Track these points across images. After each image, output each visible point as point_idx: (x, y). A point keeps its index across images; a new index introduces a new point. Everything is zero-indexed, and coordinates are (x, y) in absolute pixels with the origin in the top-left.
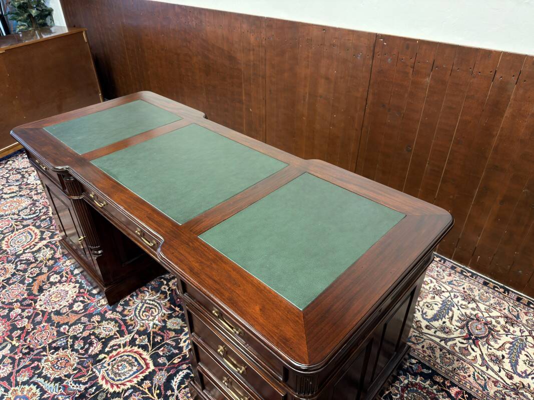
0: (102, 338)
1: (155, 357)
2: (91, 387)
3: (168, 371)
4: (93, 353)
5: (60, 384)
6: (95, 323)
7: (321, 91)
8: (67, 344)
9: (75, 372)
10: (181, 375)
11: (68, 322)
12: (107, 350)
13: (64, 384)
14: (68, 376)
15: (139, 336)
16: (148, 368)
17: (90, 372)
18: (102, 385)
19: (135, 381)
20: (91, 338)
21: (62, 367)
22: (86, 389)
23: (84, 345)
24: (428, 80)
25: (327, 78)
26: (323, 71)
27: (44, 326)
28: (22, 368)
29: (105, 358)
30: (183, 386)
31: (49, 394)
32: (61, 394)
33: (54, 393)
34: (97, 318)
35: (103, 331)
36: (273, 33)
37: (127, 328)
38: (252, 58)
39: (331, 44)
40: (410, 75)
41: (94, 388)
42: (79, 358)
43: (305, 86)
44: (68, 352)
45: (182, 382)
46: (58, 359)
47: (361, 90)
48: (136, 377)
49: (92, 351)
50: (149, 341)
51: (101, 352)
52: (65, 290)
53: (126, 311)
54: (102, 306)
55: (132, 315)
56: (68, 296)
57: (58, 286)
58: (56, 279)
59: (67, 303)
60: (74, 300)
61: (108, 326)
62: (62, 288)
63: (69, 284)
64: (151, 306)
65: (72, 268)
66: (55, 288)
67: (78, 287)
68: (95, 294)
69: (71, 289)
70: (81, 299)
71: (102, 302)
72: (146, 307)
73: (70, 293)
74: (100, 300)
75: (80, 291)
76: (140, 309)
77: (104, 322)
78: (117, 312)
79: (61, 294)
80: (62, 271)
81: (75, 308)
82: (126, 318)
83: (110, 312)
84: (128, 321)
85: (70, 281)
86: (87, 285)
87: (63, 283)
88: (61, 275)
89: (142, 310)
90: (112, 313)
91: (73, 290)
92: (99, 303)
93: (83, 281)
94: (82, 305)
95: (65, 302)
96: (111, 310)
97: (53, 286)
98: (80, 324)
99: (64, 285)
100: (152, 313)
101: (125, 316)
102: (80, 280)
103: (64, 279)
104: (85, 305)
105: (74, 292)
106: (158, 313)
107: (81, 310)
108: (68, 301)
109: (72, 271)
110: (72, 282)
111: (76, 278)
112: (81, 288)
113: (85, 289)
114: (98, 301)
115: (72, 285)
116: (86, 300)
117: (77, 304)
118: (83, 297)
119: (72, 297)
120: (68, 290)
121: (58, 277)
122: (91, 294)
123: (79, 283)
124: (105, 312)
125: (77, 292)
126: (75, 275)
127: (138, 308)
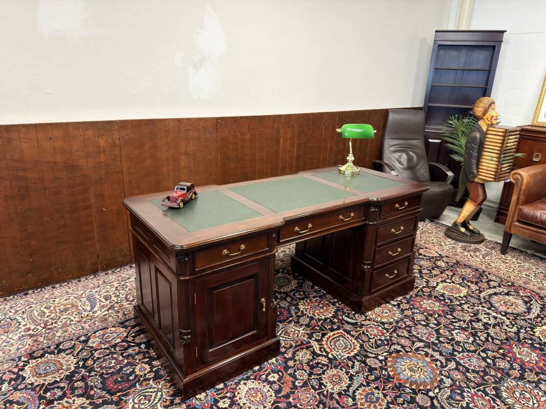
0: (313, 357)
1: (332, 330)
2: (357, 359)
3: (343, 324)
4: (327, 361)
5: (354, 376)
6: (295, 364)
7: (183, 164)
8: (317, 378)
9: (344, 369)
10: (345, 318)
11: (292, 382)
12: (324, 354)
13: (354, 374)
14: (347, 373)
15: (314, 337)
16: (341, 333)
17: (345, 361)
18: (355, 354)
19: (350, 338)
20: (312, 364)
21: (340, 378)
22: (358, 361)
23: (319, 367)
24: (248, 136)
25: (187, 154)
26: (182, 150)
27: (293, 399)
28: (339, 405)
29: (332, 354)
30: (354, 318)
31: (363, 381)
32: (363, 374)
33: (362, 378)
34: (291, 363)
35: (305, 358)
36: (128, 132)
37: (305, 344)
38: (103, 159)
39: (186, 130)
40: (239, 137)
41: (357, 357)
42: (331, 368)
43: (168, 165)
44: (325, 377)
45: (352, 319)
46: (331, 382)
47: (213, 153)
48: (348, 338)
49: (325, 362)
50: (319, 332)
51: (326, 356)
52: (247, 391)
53: (286, 346)
54: (277, 361)
55: (291, 342)
56: (257, 387)
57: (238, 398)
58: (226, 403)
59: (267, 386)
60: (264, 382)
61: (301, 355)
62: (244, 394)
63: (240, 389)
64: (284, 332)
65: (213, 390)
66: (241, 400)
67: (245, 382)
68: (260, 367)
69: (247, 386)
70: (264, 377)
71: (272, 361)
72: (284, 335)
73: (253, 386)
74: (269, 363)
75: (252, 379)
76: (286, 338)
77: (296, 358)
78: (286, 351)
79: (253, 392)
80: (214, 398)
81: (275, 380)
82: (294, 345)
83: (286, 355)
84: (297, 344)
85: (235, 389)
86: (246, 374)
87: (235, 395)
88: (221, 398)
89: (287, 337)
90: (287, 354)
91: (249, 385)
92: (273, 363)
93: (238, 378)
94: (272, 375)
95: (265, 388)
96: (283, 355)
97: (237, 403)
98: (296, 373)
99: (238, 393)
100: (292, 331)
101: (291, 346)
102: (236, 381)
103: (228, 395)
104: (273, 373)
105: (252, 383)
106: (293, 328)
107: (279, 375)
108: (264, 386)
109: (218, 390)
110: (237, 387)
111: (231, 384)
112: (248, 378)
113: (251, 375)
114: (270, 364)
115: (241, 386)
116: (267, 372)
117: (270, 378)
118: (261, 375)
119: (259, 383)
120: (247, 389)
121: (223, 400)
122: (260, 370)
123: (240, 381)
124: (285, 358)
125: (253, 381)
126: (226, 386)
127: (284, 339)
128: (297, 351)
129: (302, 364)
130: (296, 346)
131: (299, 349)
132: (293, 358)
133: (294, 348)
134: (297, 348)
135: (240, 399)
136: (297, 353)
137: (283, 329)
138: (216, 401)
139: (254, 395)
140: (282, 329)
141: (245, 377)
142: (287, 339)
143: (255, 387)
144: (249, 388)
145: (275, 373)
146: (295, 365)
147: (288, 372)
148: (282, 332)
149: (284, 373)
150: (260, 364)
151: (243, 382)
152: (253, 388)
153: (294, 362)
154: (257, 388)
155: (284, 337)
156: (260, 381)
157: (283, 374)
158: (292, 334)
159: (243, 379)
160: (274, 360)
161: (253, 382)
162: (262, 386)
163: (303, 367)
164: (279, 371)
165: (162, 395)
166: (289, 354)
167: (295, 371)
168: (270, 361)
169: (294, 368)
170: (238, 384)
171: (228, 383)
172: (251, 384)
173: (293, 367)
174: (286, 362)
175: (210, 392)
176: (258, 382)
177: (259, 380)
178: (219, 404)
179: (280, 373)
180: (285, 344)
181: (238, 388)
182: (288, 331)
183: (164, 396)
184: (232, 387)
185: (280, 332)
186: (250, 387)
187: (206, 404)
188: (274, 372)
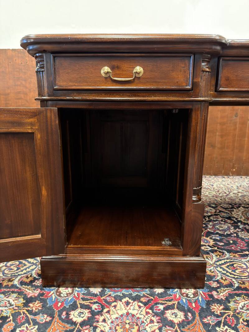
34: (217, 308)
52: (122, 316)
53: (222, 281)
54: (195, 294)
55: (234, 280)
56: (140, 316)
57: (101, 318)
58: (82, 316)
59: (156, 324)
60: (156, 314)
61: (242, 304)
62: (114, 316)
63: (115, 306)
64: (228, 264)
65: (84, 291)
66: (103, 323)
67: (130, 301)
68: (165, 292)
69: (128, 308)
70: (161, 307)
71: (188, 291)
72: (227, 267)
73: (135, 312)
74: (181, 292)
75: (142, 302)
76: (227, 272)
77: (232, 305)
78: (218, 288)
79: (128, 322)
80: (75, 302)
81: (176, 321)
82: (236, 285)
83: (214, 293)
84: (243, 286)
85: (109, 303)
86: (138, 291)
87: (102, 311)
88: (83, 306)
89: (230, 271)
90: (218, 292)
91: (132, 308)
92: (187, 295)
93: (124, 291)
94: (176, 311)
95: (150, 325)
96: (211, 292)
97: (94, 324)
98: (217, 329)
99: (108, 312)
100: (242, 267)
101: (231, 285)
102: (119, 294)
103: (94, 307)
104: (177, 308)
105: (137, 308)
106: (245, 264)
107: (186, 316)
108: (152, 321)
109: (89, 294)
110: (113, 302)
111: (110, 295)
112: (137, 298)
113: (144, 296)
114: (182, 294)
115: (120, 304)
116: (170, 303)
117: (169, 315)
118: (158, 303)
119: (147, 313)
120: (125, 312)
121: (82, 310)
122: (161, 295)
123: (124, 296)
124: (212, 296)
125: (142, 305)
126: (102, 293)
127: (225, 272)
128: (238, 295)
129: (238, 319)
130: (239, 288)
131: (242, 294)
132: (225, 303)
133: (235, 290)
134: (240, 292)
135: (104, 321)
136: (238, 298)
137: (228, 261)
138: (74, 307)
139: (127, 326)
140: (227, 259)
141: (134, 294)
142: (228, 274)
143: (137, 316)
144: (128, 314)
145: (181, 311)
146: (222, 314)
147: (205, 320)
148: (225, 263)
149: (197, 317)
150: (166, 288)
151: (127, 299)
152: (133, 316)
153: (223, 309)
154: (138, 318)
155: (224, 270)
156: (150, 311)
157: (194, 319)
158: (240, 270)
159: (130, 296)
160: (191, 292)
161: (140, 307)
162: (148, 320)
163: (236, 325)
164: (189, 310)
165: (33, 270)
166: (222, 294)
167: (218, 324)
168: (184, 291)
169: (220, 319)
170: (118, 298)
171: (108, 291)
172: (135, 309)
173: (218, 316)
174: (208, 304)
175: (78, 291)
176: (148, 310)
177: (151, 309)
178: (72, 313)
179: (190, 314)
180: (222, 278)
181: (113, 304)
182: (235, 265)
183: (34, 272)
184: (108, 298)
185: (223, 262)
186: (130, 311)
187: (60, 304)
188: (181, 308)
